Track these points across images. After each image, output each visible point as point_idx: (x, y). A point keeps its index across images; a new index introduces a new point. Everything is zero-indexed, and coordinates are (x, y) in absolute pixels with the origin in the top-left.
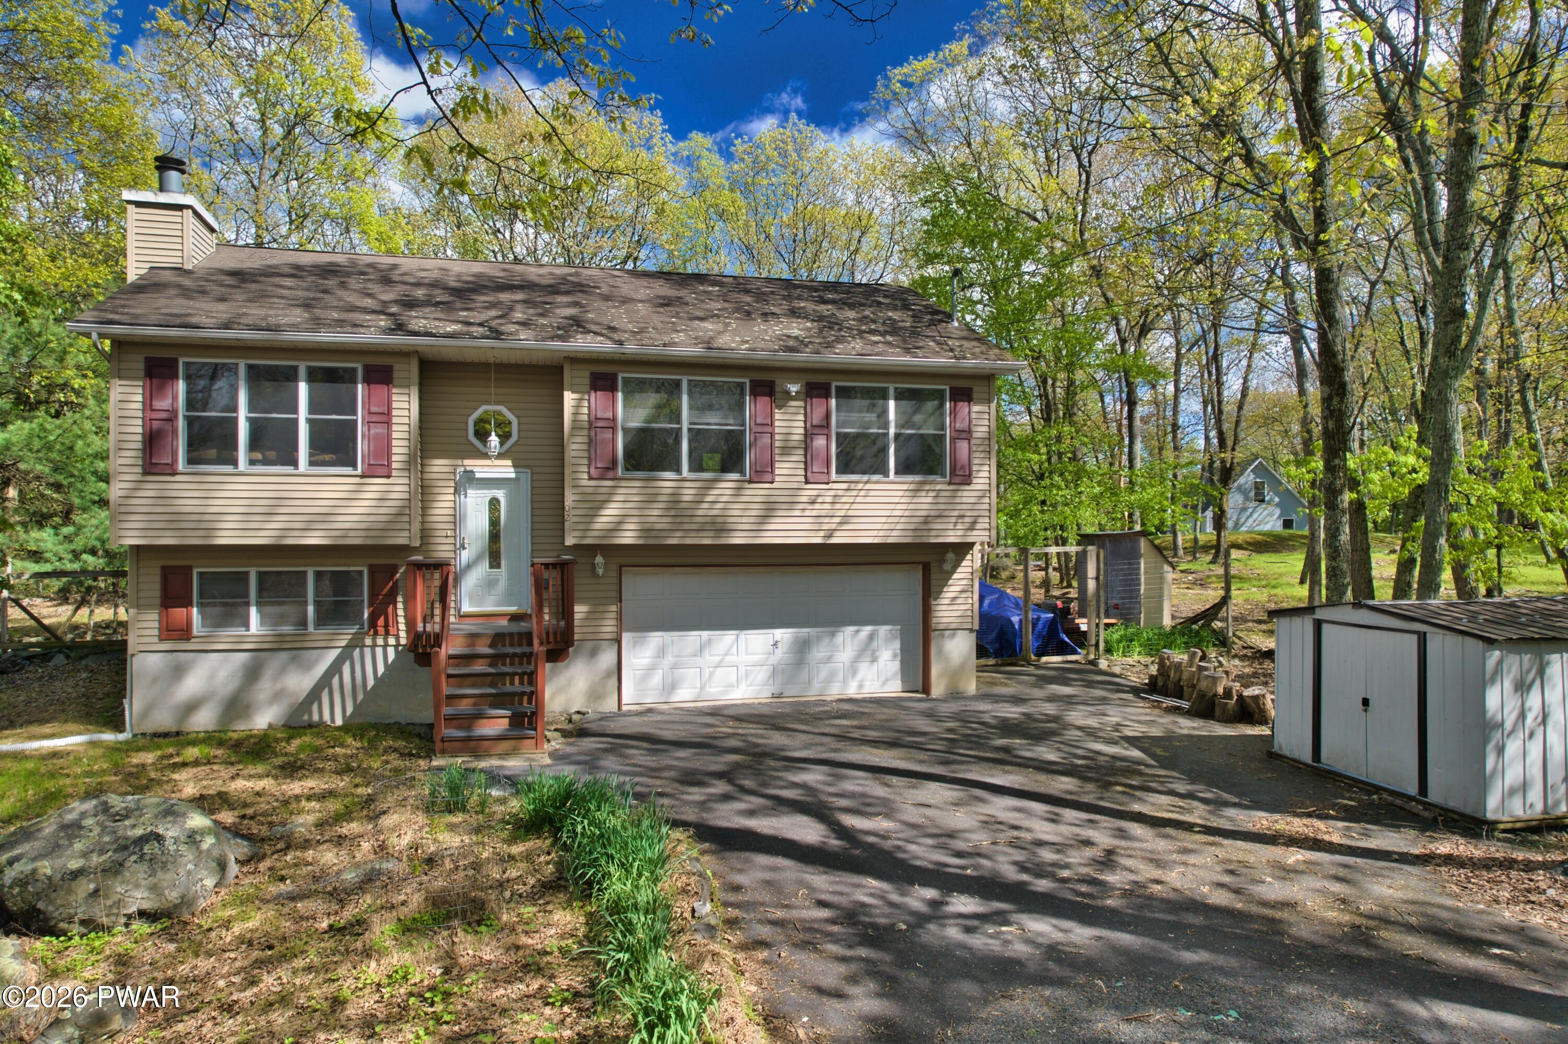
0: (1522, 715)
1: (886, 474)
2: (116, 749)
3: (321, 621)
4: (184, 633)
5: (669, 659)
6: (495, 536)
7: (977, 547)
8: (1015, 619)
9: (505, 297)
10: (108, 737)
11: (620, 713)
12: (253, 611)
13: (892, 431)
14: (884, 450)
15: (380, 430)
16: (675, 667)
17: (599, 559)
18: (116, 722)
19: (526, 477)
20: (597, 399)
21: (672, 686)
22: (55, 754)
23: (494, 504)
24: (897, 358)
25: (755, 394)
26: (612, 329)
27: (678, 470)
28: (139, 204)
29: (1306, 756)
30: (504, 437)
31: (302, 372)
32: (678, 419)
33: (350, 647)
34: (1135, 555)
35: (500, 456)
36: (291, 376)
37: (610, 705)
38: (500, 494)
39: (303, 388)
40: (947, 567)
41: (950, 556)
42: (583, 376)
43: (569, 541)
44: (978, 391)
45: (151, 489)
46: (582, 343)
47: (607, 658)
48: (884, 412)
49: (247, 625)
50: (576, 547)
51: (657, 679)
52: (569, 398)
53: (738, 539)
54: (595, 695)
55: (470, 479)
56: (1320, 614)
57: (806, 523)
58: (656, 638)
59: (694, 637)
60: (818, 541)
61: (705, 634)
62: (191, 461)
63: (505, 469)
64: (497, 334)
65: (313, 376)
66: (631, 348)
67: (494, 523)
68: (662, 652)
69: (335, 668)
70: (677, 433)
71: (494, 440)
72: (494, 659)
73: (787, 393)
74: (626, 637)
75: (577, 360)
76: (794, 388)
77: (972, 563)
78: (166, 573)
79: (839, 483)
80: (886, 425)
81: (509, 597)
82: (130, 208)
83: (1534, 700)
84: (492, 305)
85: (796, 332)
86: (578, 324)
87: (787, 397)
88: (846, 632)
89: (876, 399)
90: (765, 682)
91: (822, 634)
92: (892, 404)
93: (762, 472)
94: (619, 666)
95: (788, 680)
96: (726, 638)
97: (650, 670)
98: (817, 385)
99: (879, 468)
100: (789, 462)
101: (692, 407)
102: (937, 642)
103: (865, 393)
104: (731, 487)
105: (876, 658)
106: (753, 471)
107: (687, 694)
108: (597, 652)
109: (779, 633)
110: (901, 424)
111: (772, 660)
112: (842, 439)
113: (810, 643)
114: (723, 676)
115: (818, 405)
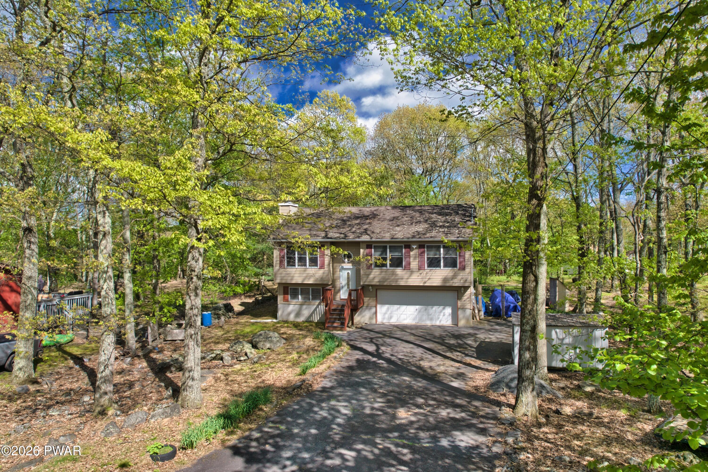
1: (440, 267)
2: (275, 323)
3: (312, 299)
4: (287, 301)
5: (389, 312)
6: (348, 282)
10: (275, 321)
11: (376, 324)
12: (300, 296)
13: (442, 256)
14: (440, 261)
15: (322, 259)
16: (391, 313)
17: (371, 288)
18: (276, 318)
19: (354, 268)
20: (368, 251)
21: (391, 318)
22: (266, 323)
23: (348, 273)
25: (405, 248)
27: (387, 267)
28: (281, 206)
30: (350, 258)
32: (386, 254)
33: (318, 305)
34: (556, 285)
35: (348, 263)
37: (374, 321)
38: (350, 272)
40: (463, 292)
41: (463, 289)
42: (364, 246)
43: (362, 284)
45: (282, 270)
46: (364, 238)
47: (374, 310)
48: (440, 252)
49: (299, 299)
50: (364, 285)
51: (387, 316)
52: (362, 251)
53: (402, 284)
54: (371, 318)
55: (343, 268)
57: (419, 280)
58: (386, 307)
59: (396, 307)
60: (422, 284)
62: (288, 266)
63: (350, 266)
66: (374, 239)
67: (348, 278)
68: (388, 309)
69: (315, 309)
70: (386, 258)
71: (347, 260)
74: (379, 306)
75: (362, 242)
76: (414, 247)
78: (284, 288)
79: (428, 270)
80: (440, 255)
86: (365, 232)
87: (413, 249)
88: (435, 308)
89: (438, 248)
90: (414, 319)
91: (430, 307)
92: (442, 250)
93: (408, 267)
94: (376, 312)
95: (420, 319)
96: (404, 307)
97: (385, 314)
98: (421, 245)
99: (439, 266)
100: (414, 264)
101: (390, 251)
102: (460, 312)
103: (435, 247)
104: (399, 271)
105: (444, 315)
106: (405, 267)
107: (394, 321)
108: (370, 309)
109: (417, 307)
110: (445, 254)
111: (416, 313)
112: (428, 258)
113: (426, 309)
114: (403, 317)
115: (422, 250)
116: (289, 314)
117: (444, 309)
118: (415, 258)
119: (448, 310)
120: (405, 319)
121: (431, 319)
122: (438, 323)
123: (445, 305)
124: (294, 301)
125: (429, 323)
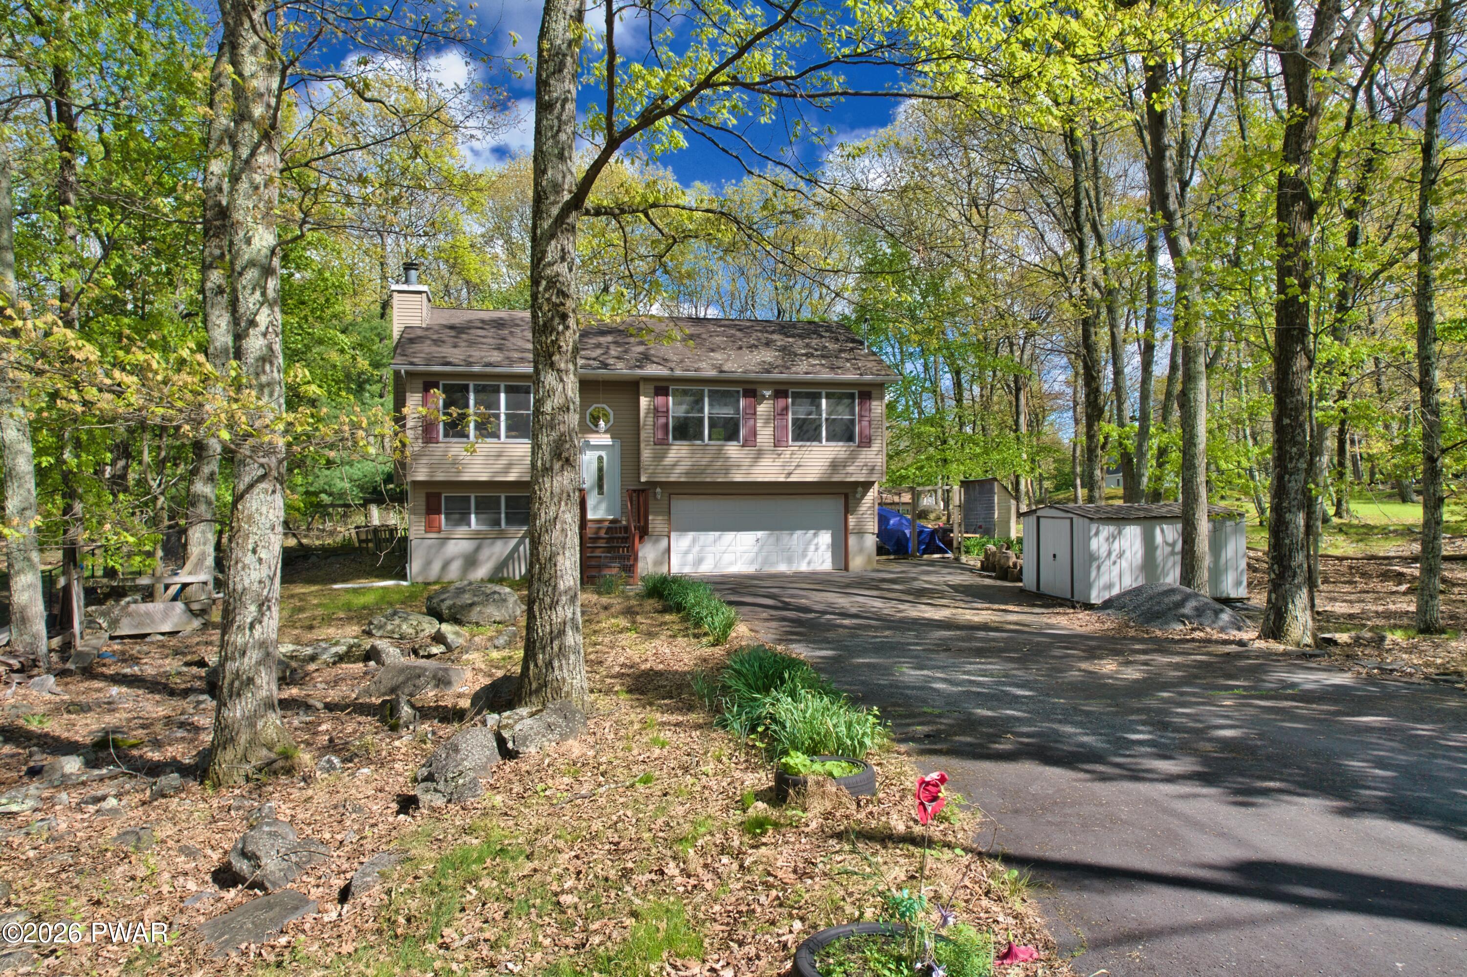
0: (1109, 554)
1: (820, 441)
3: (509, 522)
4: (437, 529)
5: (696, 549)
6: (600, 478)
7: (876, 485)
8: (907, 532)
9: (602, 340)
10: (398, 583)
11: (669, 576)
12: (473, 517)
13: (824, 416)
14: (820, 426)
16: (700, 551)
17: (658, 490)
18: (402, 575)
19: (618, 444)
20: (659, 400)
21: (700, 561)
23: (600, 458)
24: (826, 375)
25: (745, 396)
26: (666, 360)
27: (702, 440)
28: (400, 292)
29: (1034, 589)
30: (606, 422)
31: (502, 388)
32: (702, 410)
33: (523, 538)
34: (992, 492)
35: (606, 432)
36: (497, 390)
37: (665, 570)
38: (603, 454)
39: (503, 396)
40: (858, 496)
41: (860, 489)
42: (651, 388)
43: (643, 479)
44: (875, 393)
46: (652, 370)
47: (664, 543)
48: (819, 406)
49: (469, 525)
50: (647, 483)
51: (690, 558)
52: (644, 401)
53: (738, 478)
54: (658, 563)
55: (590, 445)
56: (1039, 513)
57: (775, 470)
58: (691, 535)
59: (712, 535)
60: (782, 480)
61: (717, 534)
62: (446, 435)
63: (606, 440)
64: (605, 366)
65: (509, 390)
66: (678, 373)
67: (600, 469)
68: (694, 540)
69: (515, 549)
70: (701, 420)
71: (602, 423)
72: (609, 540)
73: (764, 396)
74: (673, 535)
75: (648, 379)
76: (768, 393)
77: (872, 494)
78: (429, 496)
79: (794, 446)
80: (819, 413)
81: (609, 511)
82: (395, 294)
83: (1116, 545)
84: (598, 346)
85: (769, 359)
86: (646, 358)
87: (764, 398)
88: (798, 533)
89: (815, 398)
90: (752, 562)
91: (785, 535)
92: (824, 401)
93: (751, 440)
94: (669, 550)
95: (765, 561)
96: (729, 536)
97: (687, 553)
98: (781, 391)
99: (817, 438)
100: (765, 435)
101: (710, 405)
102: (852, 540)
103: (808, 395)
104: (733, 450)
105: (817, 549)
106: (746, 440)
107: (707, 568)
108: (657, 541)
109: (760, 534)
110: (829, 413)
111: (756, 549)
112: (795, 421)
113: (778, 540)
114: (727, 558)
115: (781, 402)
116: (446, 566)
117: (815, 535)
118: (767, 422)
119: (825, 538)
120: (731, 564)
121: (790, 561)
122: (804, 567)
123: (818, 527)
124: (461, 531)
125: (782, 568)
